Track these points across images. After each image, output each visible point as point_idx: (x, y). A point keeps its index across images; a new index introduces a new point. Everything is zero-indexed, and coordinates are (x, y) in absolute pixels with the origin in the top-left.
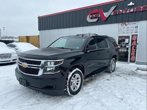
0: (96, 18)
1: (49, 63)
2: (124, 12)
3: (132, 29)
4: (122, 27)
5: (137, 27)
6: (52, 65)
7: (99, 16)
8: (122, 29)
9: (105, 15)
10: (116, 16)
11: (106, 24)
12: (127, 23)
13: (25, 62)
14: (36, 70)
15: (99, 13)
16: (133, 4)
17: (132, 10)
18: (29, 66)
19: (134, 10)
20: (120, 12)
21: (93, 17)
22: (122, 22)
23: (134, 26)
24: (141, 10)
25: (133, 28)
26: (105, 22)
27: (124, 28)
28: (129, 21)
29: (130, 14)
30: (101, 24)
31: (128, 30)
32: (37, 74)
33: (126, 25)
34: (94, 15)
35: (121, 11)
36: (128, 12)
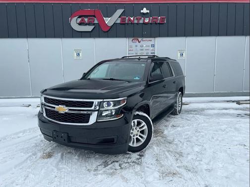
0: (89, 24)
1: (105, 104)
2: (136, 22)
3: (147, 48)
4: (134, 45)
5: (153, 46)
6: (111, 107)
7: (96, 22)
8: (134, 48)
9: (106, 23)
10: (123, 25)
11: (108, 37)
12: (140, 39)
13: (62, 104)
14: (84, 115)
15: (94, 16)
16: (148, 11)
17: (147, 21)
18: (70, 110)
19: (149, 20)
20: (129, 20)
21: (83, 22)
22: (134, 37)
23: (150, 43)
24: (158, 22)
25: (149, 46)
26: (107, 33)
27: (136, 46)
28: (143, 36)
29: (143, 25)
30: (99, 36)
31: (142, 50)
32: (88, 122)
33: (139, 42)
34: (86, 20)
35: (132, 19)
36: (141, 22)
